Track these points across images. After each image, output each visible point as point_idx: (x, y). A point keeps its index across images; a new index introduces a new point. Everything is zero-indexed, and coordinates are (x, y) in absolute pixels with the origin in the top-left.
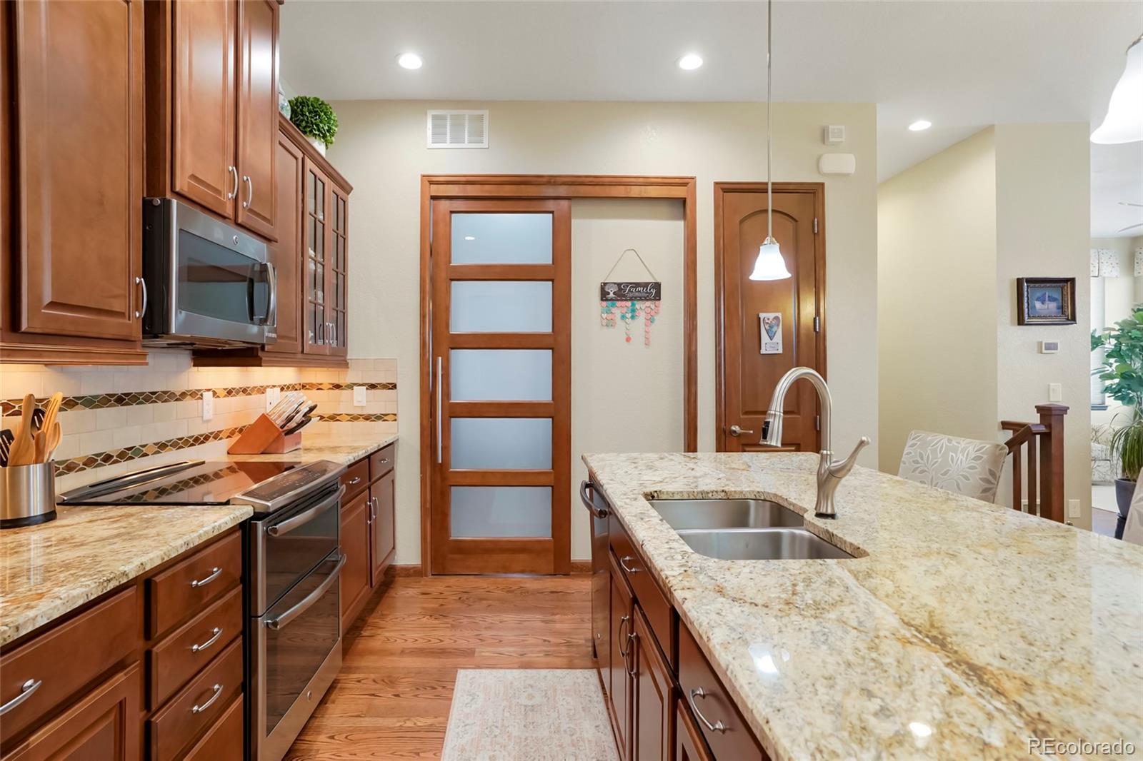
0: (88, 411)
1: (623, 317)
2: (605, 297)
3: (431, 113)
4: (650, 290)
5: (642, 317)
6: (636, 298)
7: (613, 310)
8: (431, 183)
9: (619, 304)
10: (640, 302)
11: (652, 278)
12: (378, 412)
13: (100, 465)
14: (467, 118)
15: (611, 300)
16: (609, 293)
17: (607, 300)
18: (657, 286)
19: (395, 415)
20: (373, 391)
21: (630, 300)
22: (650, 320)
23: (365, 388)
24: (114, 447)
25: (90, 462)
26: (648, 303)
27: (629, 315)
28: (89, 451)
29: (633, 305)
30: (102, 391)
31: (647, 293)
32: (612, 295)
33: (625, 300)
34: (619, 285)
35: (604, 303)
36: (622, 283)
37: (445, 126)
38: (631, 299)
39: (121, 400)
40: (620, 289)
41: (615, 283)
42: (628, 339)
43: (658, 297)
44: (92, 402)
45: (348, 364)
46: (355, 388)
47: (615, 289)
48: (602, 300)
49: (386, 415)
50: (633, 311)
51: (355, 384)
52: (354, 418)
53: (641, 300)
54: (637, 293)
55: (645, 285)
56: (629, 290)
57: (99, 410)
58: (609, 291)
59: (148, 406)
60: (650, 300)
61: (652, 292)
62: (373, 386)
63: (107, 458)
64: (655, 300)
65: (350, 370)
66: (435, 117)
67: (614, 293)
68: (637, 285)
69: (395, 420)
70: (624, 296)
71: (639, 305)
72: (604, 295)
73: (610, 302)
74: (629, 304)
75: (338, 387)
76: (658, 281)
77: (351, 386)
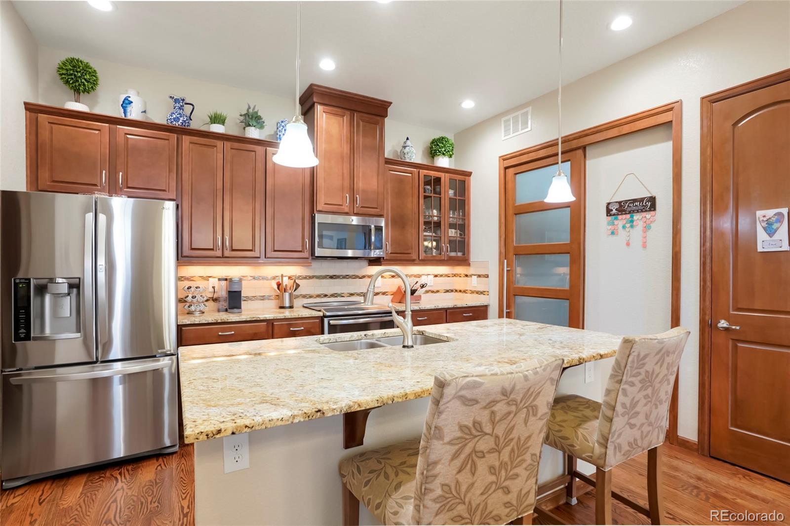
0: (318, 280)
1: (624, 227)
2: (609, 213)
3: (503, 119)
4: (646, 203)
5: (640, 225)
6: (633, 211)
7: (616, 222)
8: (504, 160)
9: (620, 217)
10: (638, 214)
11: (648, 193)
12: (482, 290)
13: (322, 297)
14: (520, 116)
15: (614, 215)
16: (612, 210)
17: (611, 215)
18: (653, 200)
19: (488, 292)
20: (479, 279)
21: (628, 213)
22: (647, 228)
23: (476, 277)
24: (329, 292)
25: (318, 296)
26: (644, 214)
27: (628, 225)
28: (319, 293)
29: (632, 217)
30: (324, 274)
31: (643, 206)
32: (614, 211)
33: (625, 214)
34: (620, 203)
35: (610, 218)
36: (623, 201)
37: (510, 125)
38: (630, 213)
39: (332, 277)
40: (621, 206)
41: (616, 202)
42: (628, 244)
43: (653, 207)
44: (318, 277)
45: (470, 264)
46: (473, 276)
47: (617, 206)
48: (607, 216)
49: (484, 292)
50: (632, 221)
51: (473, 275)
52: (472, 292)
53: (638, 212)
54: (634, 208)
55: (642, 200)
56: (628, 206)
57: (322, 280)
58: (612, 208)
59: (345, 280)
60: (646, 211)
61: (650, 204)
62: (479, 276)
63: (326, 296)
64: (650, 210)
65: (471, 267)
66: (505, 121)
67: (616, 210)
68: (634, 201)
69: (488, 295)
70: (624, 211)
71: (637, 217)
72: (609, 212)
73: (613, 217)
74: (628, 216)
75: (466, 276)
76: (654, 194)
77: (471, 276)
